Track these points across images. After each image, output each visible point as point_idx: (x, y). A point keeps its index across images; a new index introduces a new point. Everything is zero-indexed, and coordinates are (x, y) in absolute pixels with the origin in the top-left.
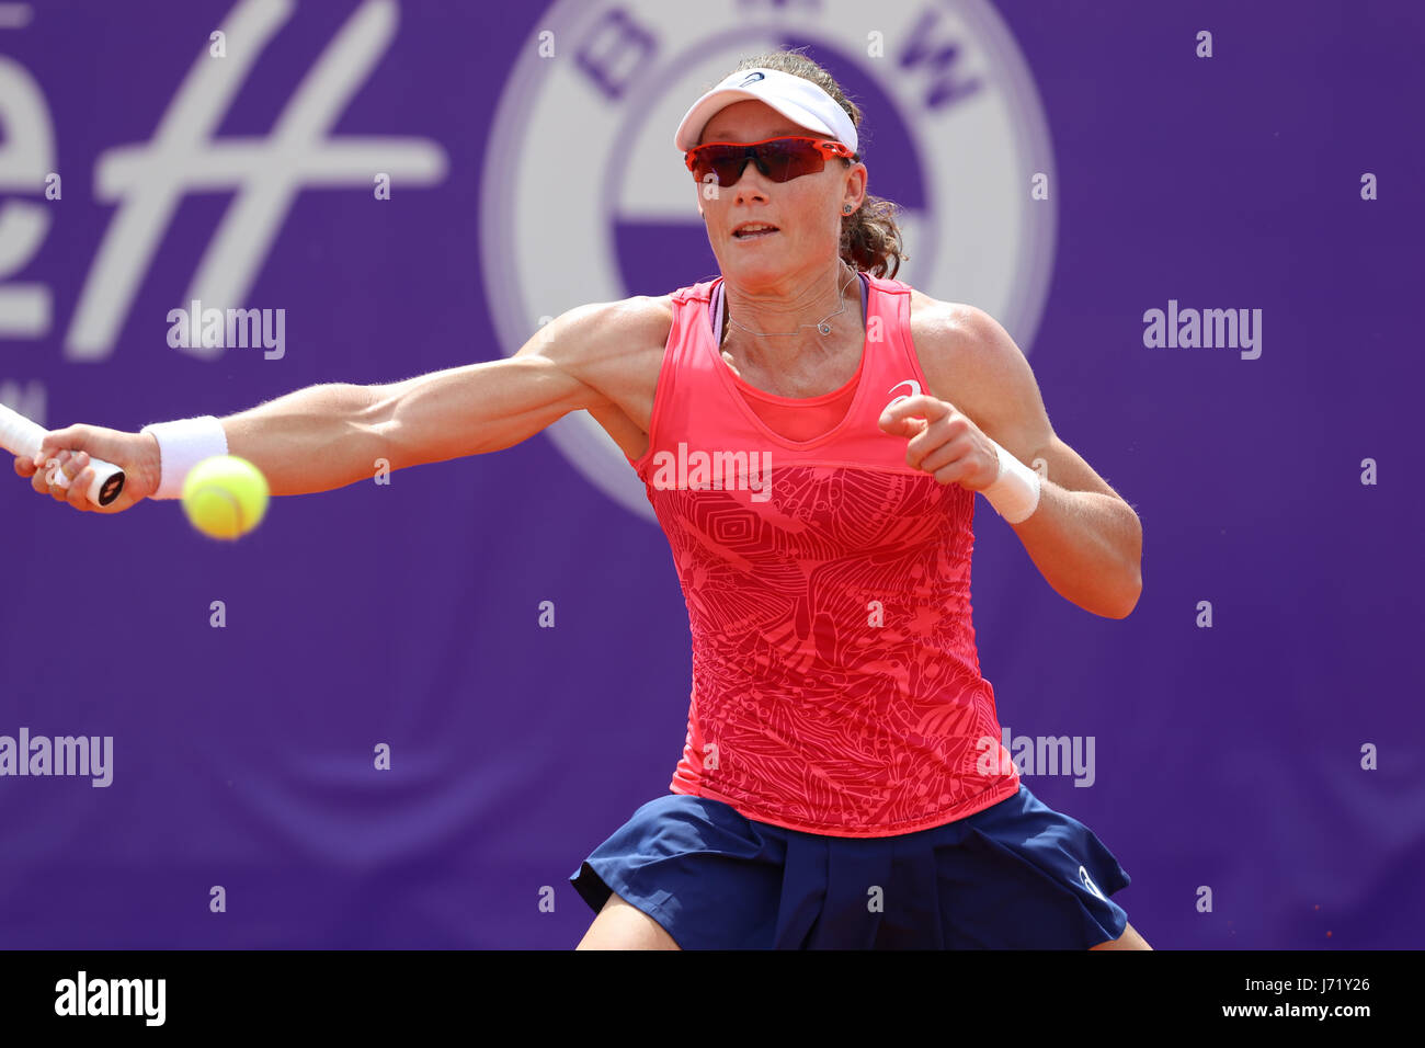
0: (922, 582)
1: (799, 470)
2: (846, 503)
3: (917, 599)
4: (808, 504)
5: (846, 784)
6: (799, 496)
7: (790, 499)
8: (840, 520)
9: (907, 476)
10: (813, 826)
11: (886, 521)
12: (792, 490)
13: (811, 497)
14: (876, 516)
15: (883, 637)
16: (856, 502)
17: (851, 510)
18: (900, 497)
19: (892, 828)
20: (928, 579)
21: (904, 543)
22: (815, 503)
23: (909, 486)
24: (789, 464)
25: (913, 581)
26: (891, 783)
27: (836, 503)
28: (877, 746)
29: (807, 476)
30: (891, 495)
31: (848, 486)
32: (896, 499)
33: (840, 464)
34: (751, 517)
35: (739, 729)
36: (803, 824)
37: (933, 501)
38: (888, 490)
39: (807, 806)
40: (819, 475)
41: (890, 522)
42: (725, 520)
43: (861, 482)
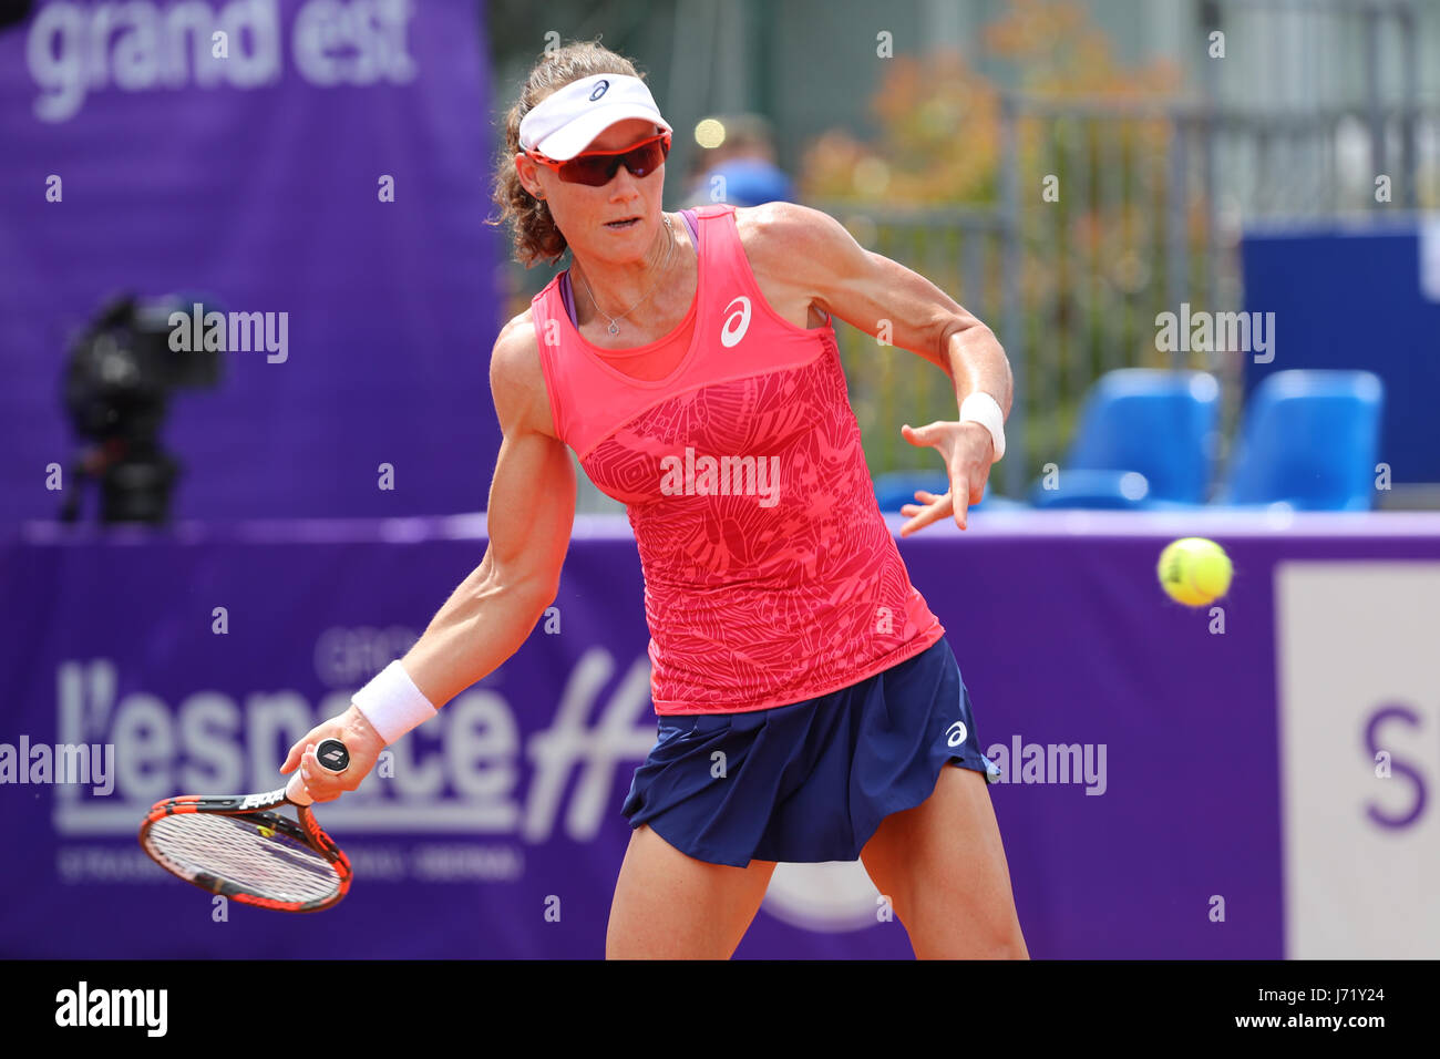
0: (806, 469)
1: (669, 403)
2: (712, 417)
3: (807, 486)
4: (683, 429)
5: (767, 662)
6: (674, 425)
7: (668, 431)
8: (712, 433)
9: (757, 377)
10: (749, 704)
11: (749, 421)
12: (667, 422)
13: (684, 421)
14: (740, 420)
15: (783, 528)
16: (720, 413)
17: (718, 421)
18: (756, 397)
19: (816, 690)
20: (812, 465)
21: (775, 438)
22: (688, 426)
23: (761, 385)
24: (660, 401)
25: (797, 471)
26: (805, 654)
27: (705, 419)
28: (789, 622)
29: (676, 406)
30: (747, 397)
31: (709, 401)
32: (752, 399)
33: (699, 386)
34: (643, 458)
35: (676, 637)
36: (741, 705)
37: (788, 393)
38: (743, 394)
39: (742, 689)
40: (686, 402)
41: (754, 421)
42: (624, 469)
43: (720, 395)
